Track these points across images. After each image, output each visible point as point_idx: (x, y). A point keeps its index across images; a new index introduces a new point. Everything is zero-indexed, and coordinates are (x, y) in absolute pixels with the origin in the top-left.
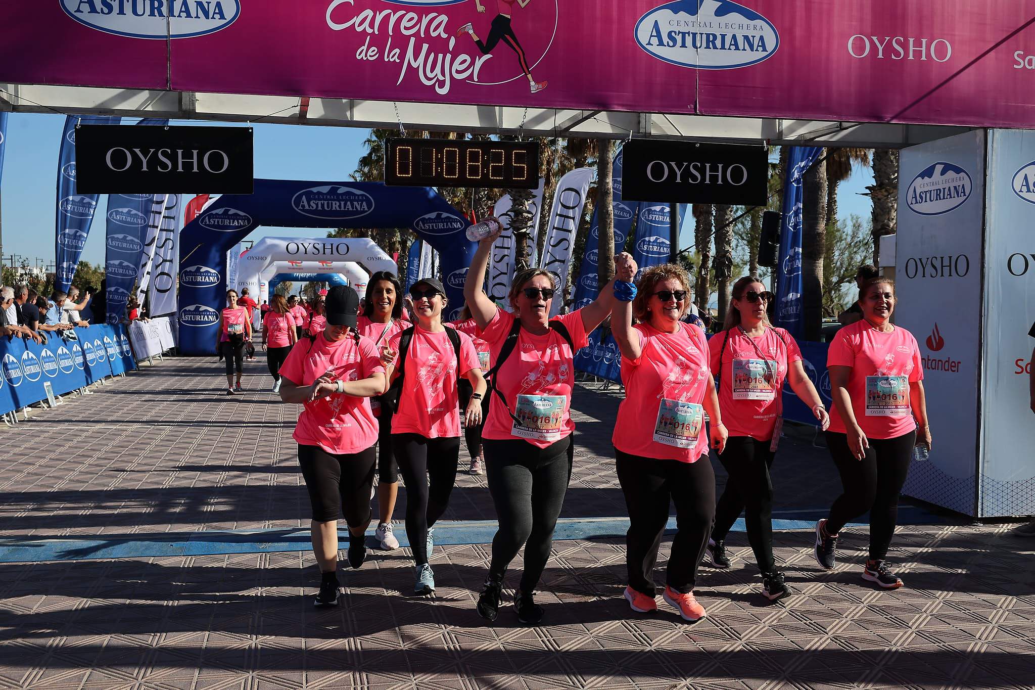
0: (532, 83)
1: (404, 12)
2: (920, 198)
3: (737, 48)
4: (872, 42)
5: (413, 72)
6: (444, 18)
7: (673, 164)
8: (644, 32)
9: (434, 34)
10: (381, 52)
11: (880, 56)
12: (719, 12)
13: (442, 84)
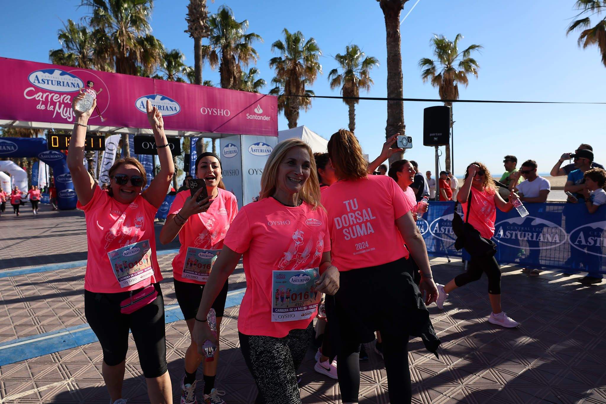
0: (102, 119)
1: (54, 94)
2: (226, 153)
3: (168, 110)
4: (208, 110)
5: (58, 114)
6: (69, 97)
7: (151, 143)
8: (138, 104)
9: (66, 102)
10: (46, 106)
11: (210, 114)
12: (162, 99)
13: (70, 118)
